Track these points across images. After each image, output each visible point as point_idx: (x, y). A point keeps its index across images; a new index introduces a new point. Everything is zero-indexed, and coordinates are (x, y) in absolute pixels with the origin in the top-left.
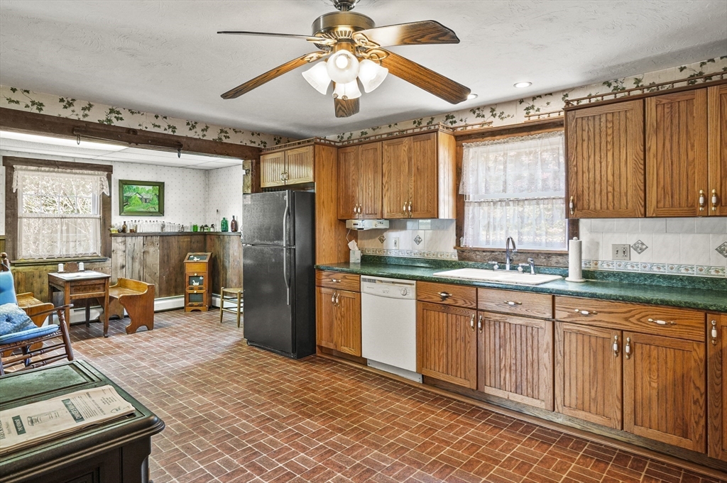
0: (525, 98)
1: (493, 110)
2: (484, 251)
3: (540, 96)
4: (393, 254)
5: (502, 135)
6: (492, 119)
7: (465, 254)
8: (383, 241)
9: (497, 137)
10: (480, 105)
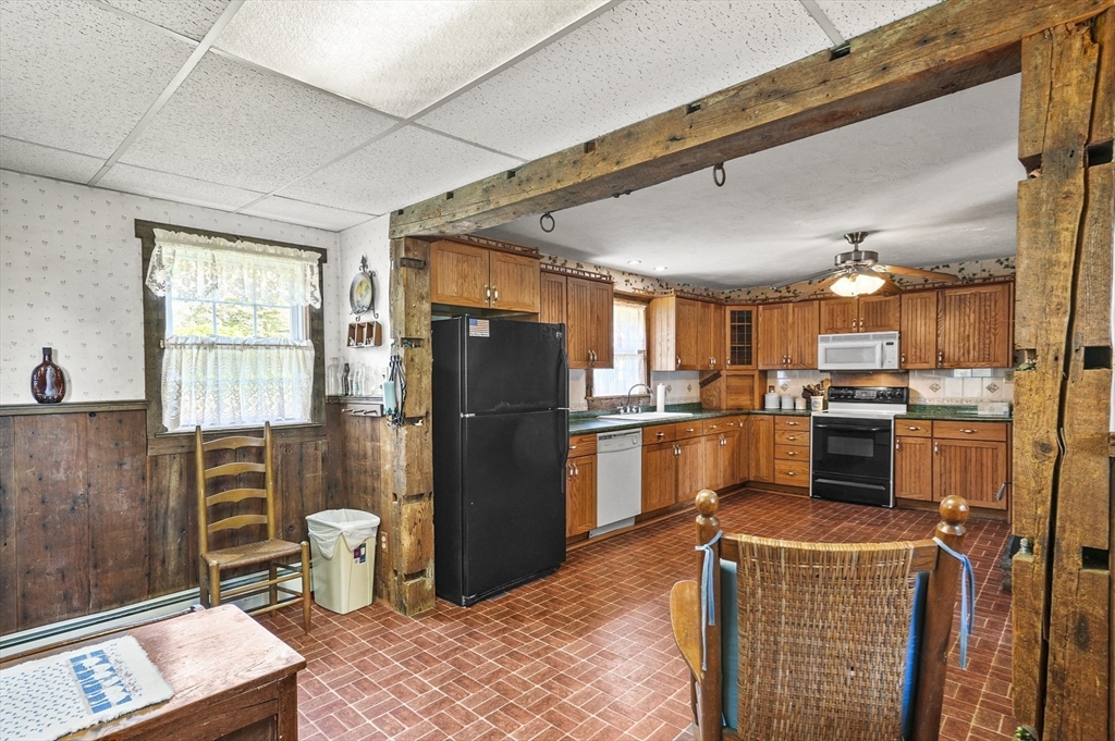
0: (626, 272)
2: (606, 399)
3: (631, 274)
7: (594, 403)
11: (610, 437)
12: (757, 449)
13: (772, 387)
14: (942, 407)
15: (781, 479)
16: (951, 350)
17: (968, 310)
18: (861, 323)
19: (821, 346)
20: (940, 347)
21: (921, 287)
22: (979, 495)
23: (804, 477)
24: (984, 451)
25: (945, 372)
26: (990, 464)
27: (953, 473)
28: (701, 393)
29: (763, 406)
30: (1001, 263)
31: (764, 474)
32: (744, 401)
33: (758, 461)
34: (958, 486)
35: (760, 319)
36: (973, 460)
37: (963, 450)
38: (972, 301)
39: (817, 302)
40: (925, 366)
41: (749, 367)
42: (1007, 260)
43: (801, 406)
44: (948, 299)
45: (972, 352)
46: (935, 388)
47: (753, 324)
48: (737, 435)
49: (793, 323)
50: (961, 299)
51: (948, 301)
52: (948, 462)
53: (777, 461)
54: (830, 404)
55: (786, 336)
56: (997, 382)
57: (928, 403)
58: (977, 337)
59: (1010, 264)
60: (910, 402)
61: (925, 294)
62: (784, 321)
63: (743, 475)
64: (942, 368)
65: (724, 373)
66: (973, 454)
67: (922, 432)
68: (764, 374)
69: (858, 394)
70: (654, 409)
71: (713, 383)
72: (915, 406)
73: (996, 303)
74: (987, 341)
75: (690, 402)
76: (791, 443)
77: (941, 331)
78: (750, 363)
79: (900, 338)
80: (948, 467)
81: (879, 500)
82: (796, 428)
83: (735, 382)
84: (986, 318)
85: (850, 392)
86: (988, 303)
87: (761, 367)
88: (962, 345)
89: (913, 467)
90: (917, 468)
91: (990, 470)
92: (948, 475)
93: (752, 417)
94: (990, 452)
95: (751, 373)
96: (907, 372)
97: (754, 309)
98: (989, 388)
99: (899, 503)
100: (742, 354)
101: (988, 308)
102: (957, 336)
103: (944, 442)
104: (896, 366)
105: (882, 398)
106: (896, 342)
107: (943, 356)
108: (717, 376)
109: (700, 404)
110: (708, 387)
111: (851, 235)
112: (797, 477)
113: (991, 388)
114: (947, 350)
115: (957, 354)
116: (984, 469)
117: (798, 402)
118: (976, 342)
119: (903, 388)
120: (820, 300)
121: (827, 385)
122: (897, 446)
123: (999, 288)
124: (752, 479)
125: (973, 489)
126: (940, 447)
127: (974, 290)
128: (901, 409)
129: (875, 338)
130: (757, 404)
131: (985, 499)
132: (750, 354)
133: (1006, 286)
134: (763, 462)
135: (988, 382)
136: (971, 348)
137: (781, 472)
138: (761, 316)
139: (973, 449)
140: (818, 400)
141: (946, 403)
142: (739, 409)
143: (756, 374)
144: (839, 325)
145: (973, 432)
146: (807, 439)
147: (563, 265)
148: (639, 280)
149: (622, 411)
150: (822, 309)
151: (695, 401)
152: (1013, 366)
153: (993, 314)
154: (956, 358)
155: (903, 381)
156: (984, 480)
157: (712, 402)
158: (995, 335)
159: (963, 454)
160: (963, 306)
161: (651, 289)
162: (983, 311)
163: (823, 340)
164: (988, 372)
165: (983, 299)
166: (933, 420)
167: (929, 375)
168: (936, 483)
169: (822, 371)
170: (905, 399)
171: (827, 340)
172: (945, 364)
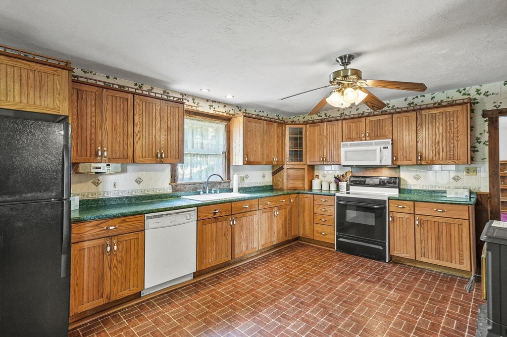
0: (210, 100)
1: (194, 100)
2: (190, 184)
3: (215, 102)
4: (111, 196)
5: (200, 116)
6: (193, 104)
7: (178, 187)
8: (98, 184)
9: (197, 116)
10: (187, 93)
11: (161, 216)
12: (304, 216)
13: (317, 176)
14: (422, 191)
15: (317, 237)
16: (427, 152)
17: (438, 124)
18: (367, 135)
19: (343, 150)
20: (419, 150)
21: (406, 109)
22: (449, 258)
23: (332, 237)
24: (452, 226)
25: (423, 167)
26: (457, 236)
27: (430, 240)
28: (273, 179)
29: (311, 188)
30: (460, 92)
31: (308, 233)
32: (298, 184)
33: (304, 224)
34: (434, 250)
35: (308, 133)
36: (444, 232)
37: (437, 224)
38: (441, 117)
39: (341, 121)
40: (410, 163)
41: (301, 163)
42: (464, 90)
43: (333, 187)
44: (424, 117)
45: (441, 153)
46: (417, 178)
47: (303, 136)
48: (289, 208)
49: (327, 135)
50: (433, 116)
51: (424, 119)
52: (426, 232)
53: (315, 225)
54: (351, 187)
55: (322, 143)
56: (459, 174)
57: (413, 188)
58: (444, 143)
59: (467, 92)
60: (401, 187)
61: (409, 114)
62: (321, 135)
63: (294, 233)
64: (421, 164)
65: (285, 167)
66: (444, 228)
67: (407, 210)
68: (312, 168)
69: (368, 181)
70: (231, 190)
71: (279, 173)
72: (404, 189)
73: (457, 118)
74: (452, 146)
75: (262, 185)
76: (324, 213)
77: (419, 139)
78: (301, 160)
79: (392, 144)
80: (426, 235)
81: (379, 256)
82: (326, 203)
83: (291, 172)
84: (450, 129)
85: (362, 179)
86: (452, 119)
87: (308, 163)
88: (434, 148)
89: (401, 235)
90: (405, 235)
91: (457, 240)
92: (426, 241)
93: (301, 195)
94: (456, 226)
95: (303, 167)
96: (399, 167)
97: (304, 127)
98: (454, 179)
99: (393, 259)
100: (297, 155)
101: (452, 122)
102: (430, 142)
103: (422, 218)
104: (390, 163)
105: (382, 184)
106: (390, 147)
107: (421, 156)
108: (281, 168)
109: (272, 186)
110: (276, 175)
111: (341, 58)
112: (327, 236)
113: (456, 179)
114: (424, 152)
115: (431, 155)
116: (453, 240)
117: (331, 185)
118: (444, 146)
119: (396, 178)
120: (342, 120)
121: (350, 175)
122: (391, 219)
123: (459, 108)
124: (301, 235)
125: (445, 254)
126: (420, 221)
127: (441, 110)
128: (394, 192)
129: (376, 144)
130: (307, 187)
131: (454, 262)
132: (301, 155)
133: (465, 106)
134: (307, 224)
135: (453, 175)
136: (441, 150)
137: (317, 232)
138: (308, 131)
139: (444, 224)
140: (343, 185)
141: (424, 188)
142: (295, 190)
143: (306, 167)
144: (354, 135)
145: (443, 211)
146: (333, 211)
147: (149, 91)
148: (221, 106)
149: (202, 193)
150: (344, 126)
151: (269, 184)
152: (471, 163)
153: (456, 126)
154: (430, 158)
155: (396, 172)
156: (453, 247)
157: (278, 185)
158: (457, 141)
159: (436, 227)
160: (434, 121)
161: (232, 112)
162: (448, 124)
163: (344, 146)
164: (453, 167)
165: (448, 116)
166: (414, 201)
167: (413, 169)
168: (418, 246)
169: (344, 166)
170: (397, 185)
171: (346, 146)
172: (423, 162)
